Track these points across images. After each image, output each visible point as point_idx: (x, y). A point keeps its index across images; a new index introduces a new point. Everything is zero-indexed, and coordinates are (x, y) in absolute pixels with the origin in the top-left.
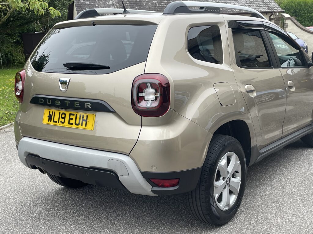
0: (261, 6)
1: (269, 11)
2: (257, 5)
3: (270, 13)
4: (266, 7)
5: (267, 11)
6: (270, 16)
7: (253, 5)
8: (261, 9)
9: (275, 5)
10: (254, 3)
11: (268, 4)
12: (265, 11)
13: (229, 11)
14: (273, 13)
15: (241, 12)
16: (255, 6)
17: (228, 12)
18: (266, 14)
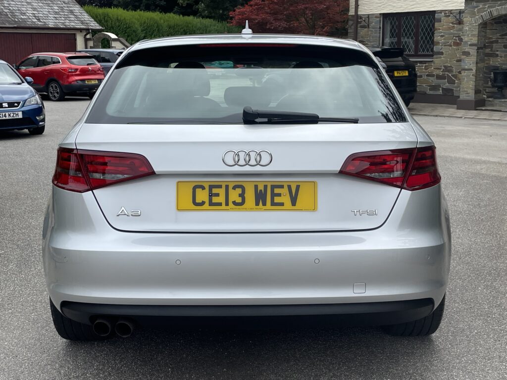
0: (71, 19)
1: (85, 27)
2: (66, 18)
3: (85, 31)
4: (78, 22)
5: (82, 27)
6: (86, 35)
7: (61, 17)
8: (73, 24)
9: (90, 20)
10: (61, 15)
11: (80, 17)
12: (79, 27)
13: (28, 23)
14: (90, 31)
15: (47, 26)
16: (63, 19)
17: (27, 26)
18: (81, 32)
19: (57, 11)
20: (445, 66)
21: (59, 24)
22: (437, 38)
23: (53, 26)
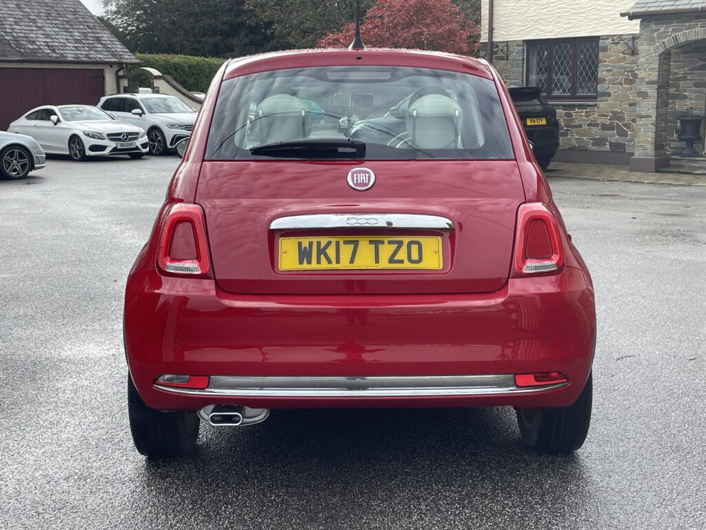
0: (97, 49)
1: (116, 60)
2: (91, 48)
3: (116, 65)
4: (108, 53)
5: (112, 60)
6: (117, 72)
7: (83, 47)
8: (101, 56)
9: (124, 50)
10: (84, 44)
11: (110, 46)
12: (108, 60)
13: (39, 55)
14: (124, 66)
15: (64, 59)
16: (87, 49)
17: (37, 58)
18: (111, 67)
19: (79, 38)
20: (612, 112)
21: (81, 56)
22: (602, 73)
23: (72, 59)
